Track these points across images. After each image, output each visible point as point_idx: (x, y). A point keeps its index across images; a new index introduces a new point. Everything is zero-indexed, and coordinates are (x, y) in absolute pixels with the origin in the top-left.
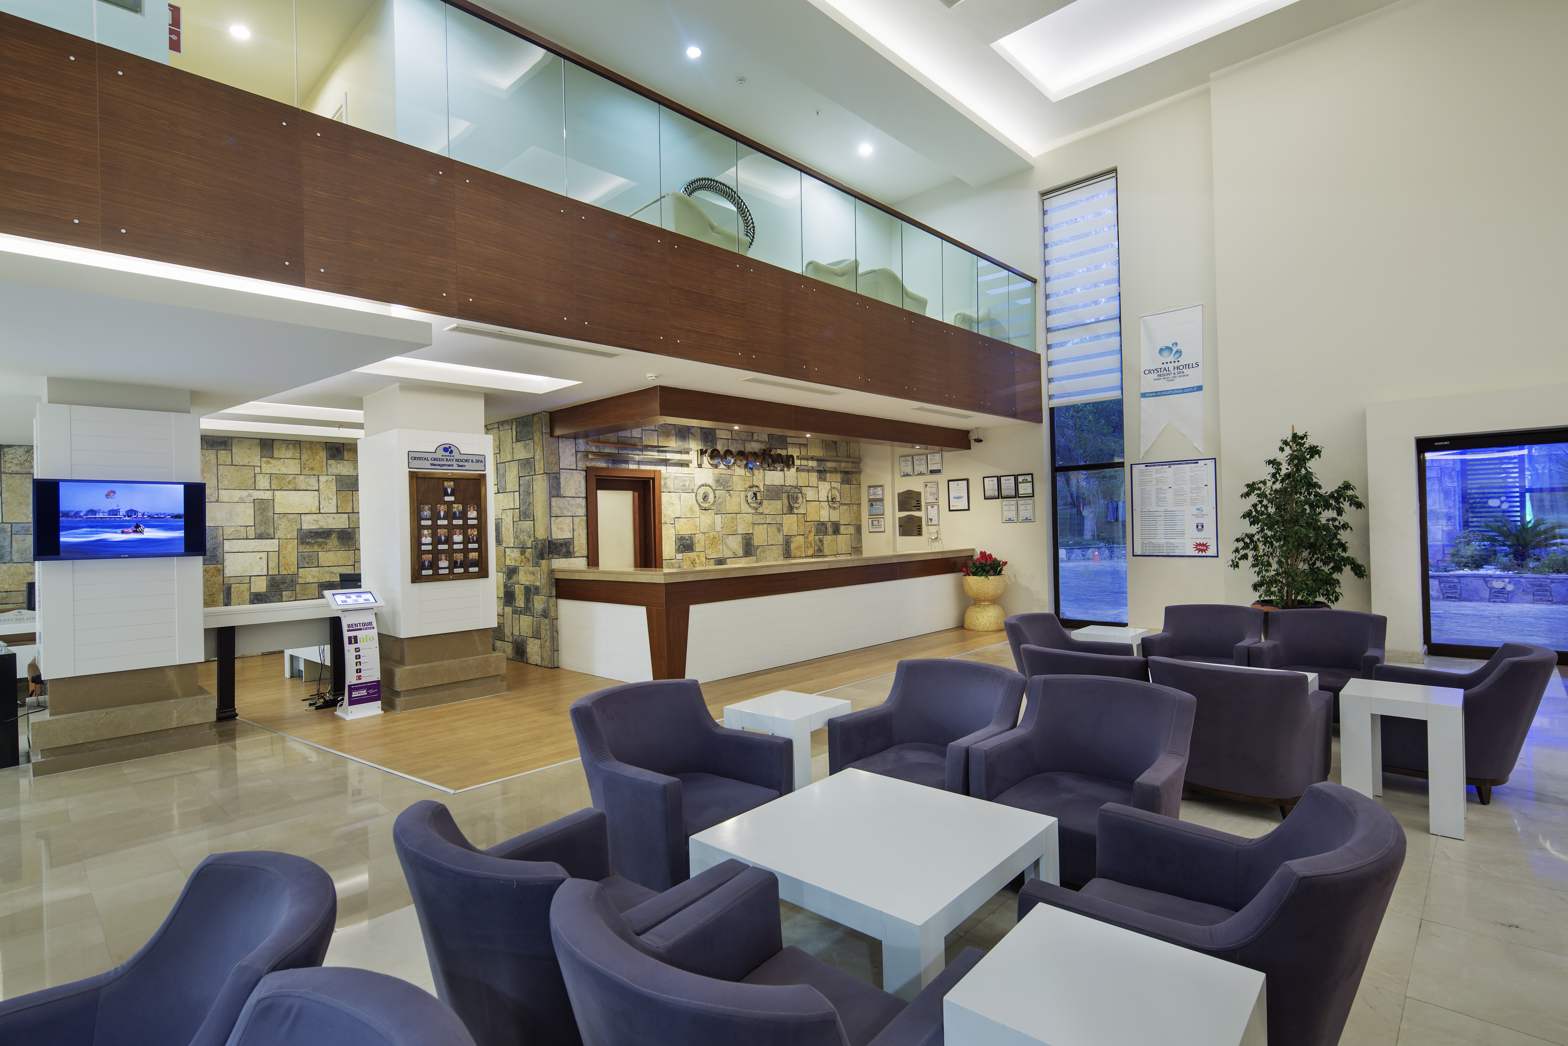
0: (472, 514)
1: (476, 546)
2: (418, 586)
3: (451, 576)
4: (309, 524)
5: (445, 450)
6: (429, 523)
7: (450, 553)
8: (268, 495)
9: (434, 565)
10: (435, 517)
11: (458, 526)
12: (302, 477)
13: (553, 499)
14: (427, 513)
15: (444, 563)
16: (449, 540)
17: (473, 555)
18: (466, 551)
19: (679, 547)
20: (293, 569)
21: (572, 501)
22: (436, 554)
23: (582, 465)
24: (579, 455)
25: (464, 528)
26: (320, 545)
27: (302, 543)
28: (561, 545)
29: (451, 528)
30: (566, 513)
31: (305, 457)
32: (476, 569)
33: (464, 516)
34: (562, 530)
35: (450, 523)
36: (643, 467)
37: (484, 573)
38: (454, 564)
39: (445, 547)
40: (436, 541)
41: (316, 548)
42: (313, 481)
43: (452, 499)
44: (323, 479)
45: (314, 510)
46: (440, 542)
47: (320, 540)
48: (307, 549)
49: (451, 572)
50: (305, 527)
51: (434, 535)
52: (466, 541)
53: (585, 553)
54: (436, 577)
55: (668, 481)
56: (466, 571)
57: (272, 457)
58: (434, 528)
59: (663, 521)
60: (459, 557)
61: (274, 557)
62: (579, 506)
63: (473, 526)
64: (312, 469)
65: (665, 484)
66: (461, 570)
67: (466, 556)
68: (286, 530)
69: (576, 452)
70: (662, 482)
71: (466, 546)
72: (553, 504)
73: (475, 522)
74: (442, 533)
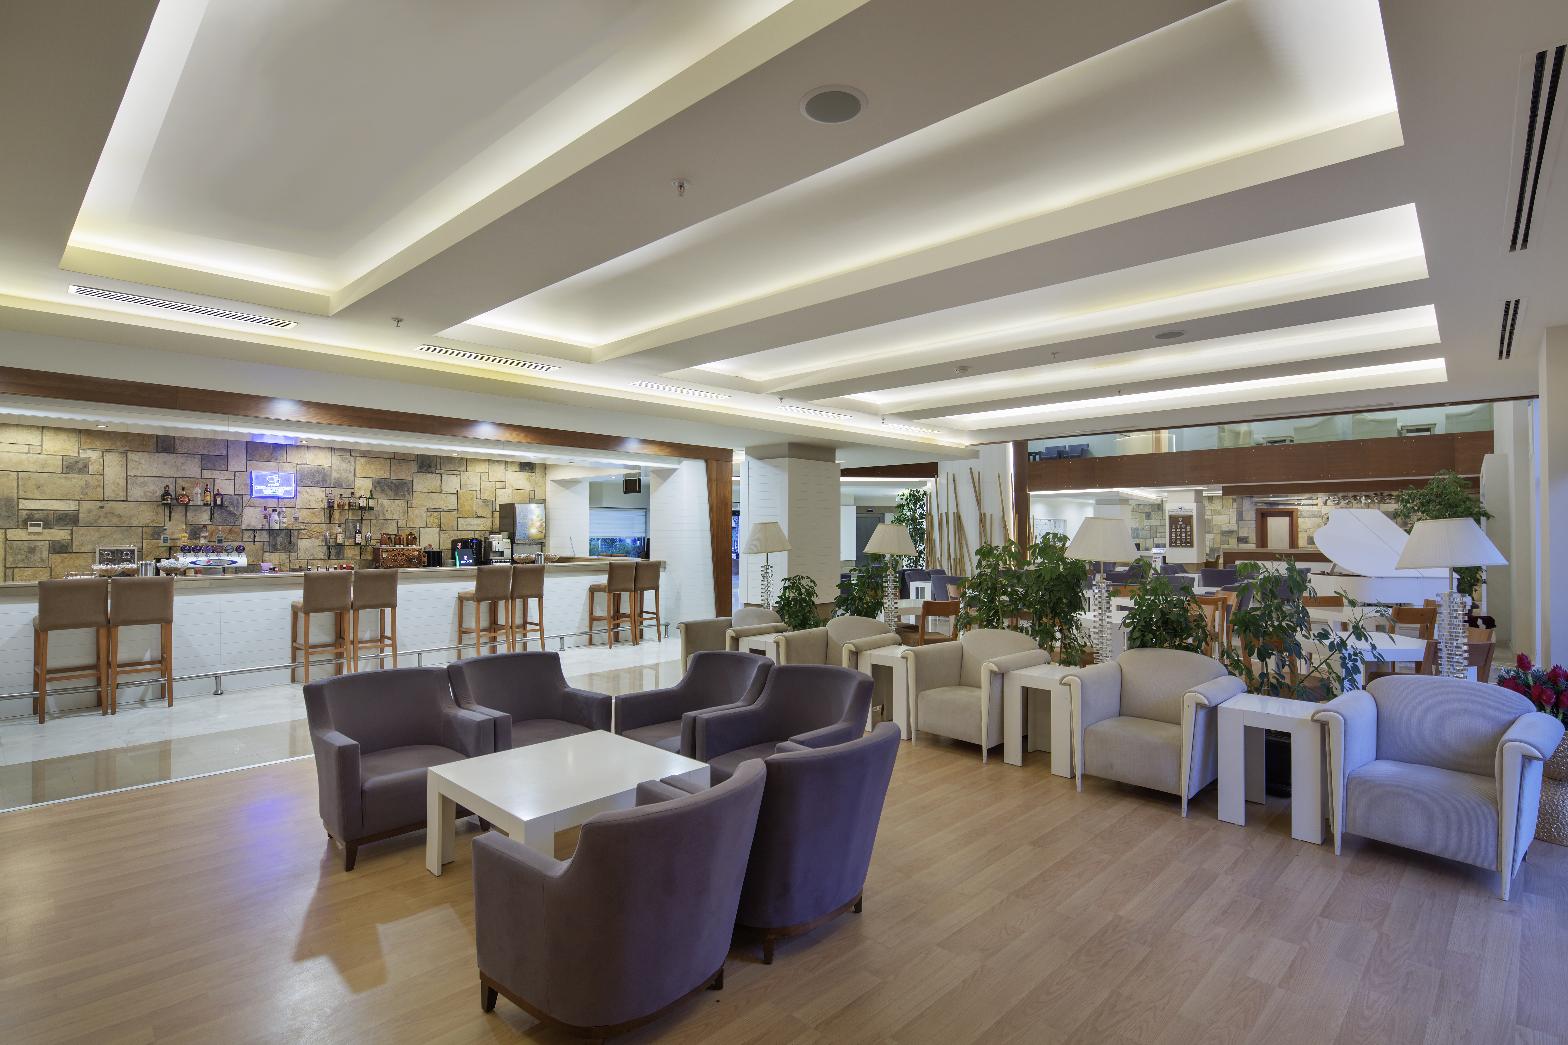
0: (1188, 527)
1: (1189, 537)
2: (1171, 548)
3: (1181, 546)
4: (1225, 528)
5: (1180, 508)
6: (1174, 530)
7: (1180, 539)
8: (1210, 517)
9: (1175, 542)
10: (1176, 528)
11: (1183, 531)
12: (1223, 510)
13: (1240, 522)
14: (1174, 527)
15: (1179, 542)
16: (1180, 535)
17: (1189, 540)
18: (1186, 539)
19: (1310, 542)
20: (1219, 545)
21: (1249, 522)
22: (1176, 539)
23: (1253, 508)
24: (1252, 504)
25: (1185, 532)
26: (1229, 536)
27: (1223, 535)
28: (1243, 538)
29: (1181, 532)
30: (1245, 527)
31: (1224, 502)
32: (1189, 545)
33: (1185, 528)
34: (1243, 533)
35: (1181, 530)
36: (1287, 507)
37: (1192, 546)
38: (1182, 543)
39: (1179, 537)
40: (1176, 535)
41: (1228, 537)
42: (1227, 511)
43: (1182, 523)
44: (1231, 510)
45: (1227, 523)
46: (1178, 536)
47: (1229, 534)
48: (1224, 538)
49: (1181, 545)
50: (1223, 529)
51: (1176, 534)
52: (1186, 536)
53: (1255, 542)
54: (1176, 546)
55: (1303, 513)
56: (1186, 545)
57: (1212, 503)
58: (1176, 532)
59: (1299, 530)
60: (1184, 540)
61: (1212, 540)
62: (1252, 524)
63: (1188, 531)
64: (1227, 506)
65: (1301, 514)
66: (1184, 545)
67: (1186, 540)
68: (1216, 530)
69: (1251, 503)
70: (1299, 513)
71: (1186, 537)
72: (1239, 523)
73: (1189, 530)
74: (1178, 533)
